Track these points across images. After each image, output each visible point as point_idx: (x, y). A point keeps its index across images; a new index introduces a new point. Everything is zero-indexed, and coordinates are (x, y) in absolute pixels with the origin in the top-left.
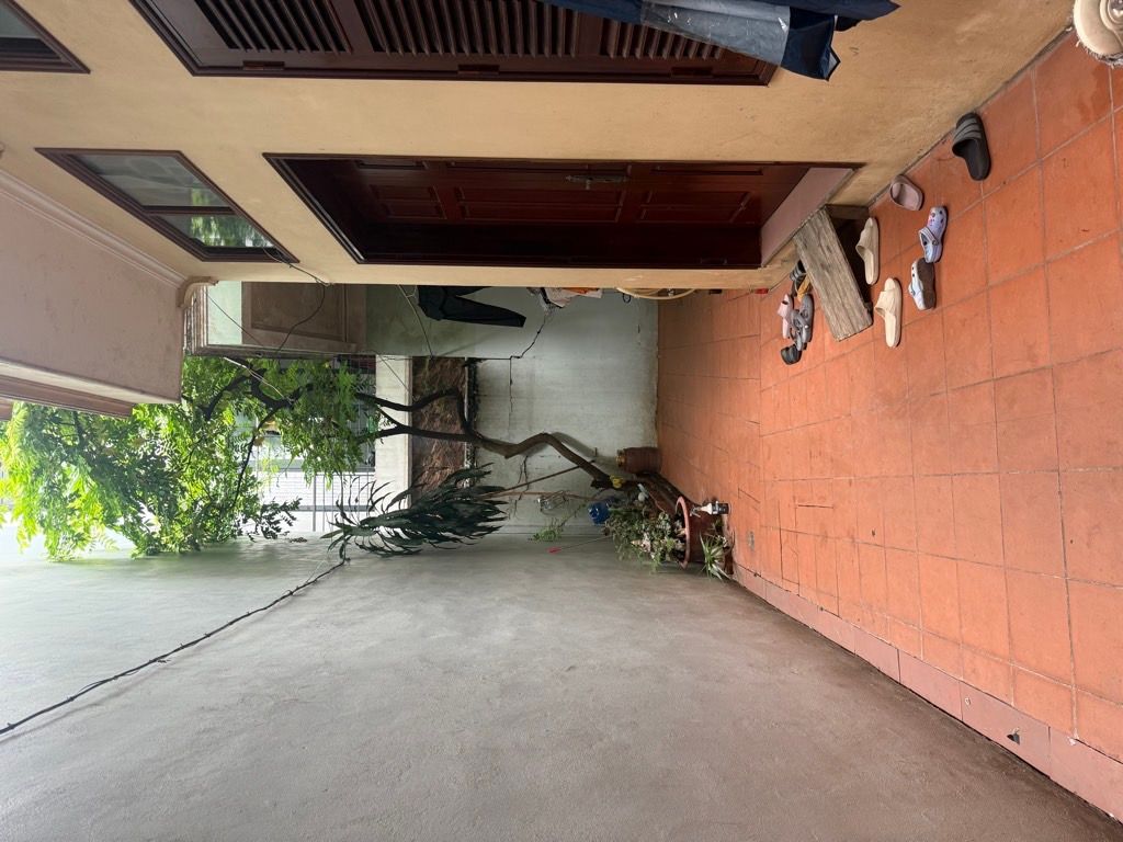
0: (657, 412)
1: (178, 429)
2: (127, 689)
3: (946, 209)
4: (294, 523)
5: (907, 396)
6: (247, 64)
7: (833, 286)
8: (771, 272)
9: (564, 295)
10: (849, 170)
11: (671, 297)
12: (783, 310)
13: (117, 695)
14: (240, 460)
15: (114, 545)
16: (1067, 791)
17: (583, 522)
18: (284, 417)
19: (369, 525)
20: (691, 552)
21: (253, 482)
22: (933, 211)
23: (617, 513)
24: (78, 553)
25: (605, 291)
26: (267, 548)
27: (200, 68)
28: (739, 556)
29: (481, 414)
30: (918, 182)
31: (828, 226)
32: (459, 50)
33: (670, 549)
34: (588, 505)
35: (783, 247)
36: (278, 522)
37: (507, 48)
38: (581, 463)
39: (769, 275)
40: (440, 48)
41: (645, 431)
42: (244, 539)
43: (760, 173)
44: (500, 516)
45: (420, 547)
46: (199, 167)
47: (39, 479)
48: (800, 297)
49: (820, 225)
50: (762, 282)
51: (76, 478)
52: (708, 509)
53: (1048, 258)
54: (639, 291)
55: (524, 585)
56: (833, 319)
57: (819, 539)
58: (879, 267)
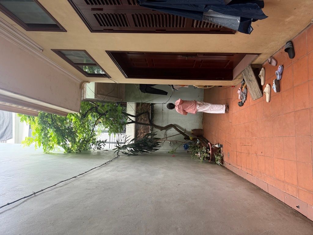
0: (203, 119)
1: (77, 120)
2: (68, 184)
3: (283, 66)
4: (105, 146)
5: (272, 116)
6: (104, 30)
7: (252, 86)
8: (235, 81)
9: (178, 87)
10: (257, 55)
11: (208, 88)
12: (239, 92)
13: (66, 185)
14: (92, 129)
15: (60, 150)
16: (311, 221)
17: (182, 149)
18: (103, 118)
19: (125, 147)
20: (212, 158)
21: (95, 135)
22: (279, 66)
23: (191, 146)
24: (51, 151)
25: (189, 86)
26: (98, 152)
27: (93, 31)
28: (225, 159)
29: (155, 118)
30: (275, 58)
31: (251, 70)
32: (156, 26)
33: (206, 156)
34: (183, 144)
35: (239, 75)
36: (101, 145)
37: (168, 26)
38: (181, 133)
39: (235, 82)
40: (151, 25)
41: (199, 124)
42: (92, 150)
43: (233, 55)
44: (159, 146)
45: (138, 153)
46: (89, 54)
47: (42, 132)
48: (243, 88)
49: (249, 69)
50: (233, 84)
51: (51, 132)
52: (217, 146)
53: (309, 80)
54: (199, 86)
55: (166, 164)
56: (252, 94)
57: (247, 154)
58: (265, 81)
